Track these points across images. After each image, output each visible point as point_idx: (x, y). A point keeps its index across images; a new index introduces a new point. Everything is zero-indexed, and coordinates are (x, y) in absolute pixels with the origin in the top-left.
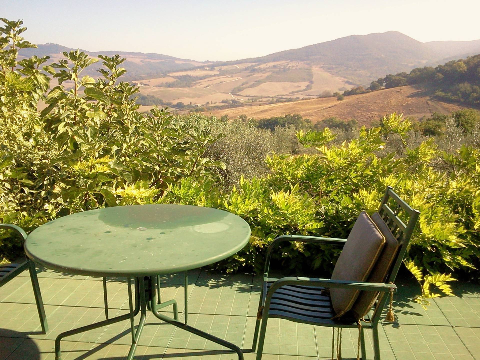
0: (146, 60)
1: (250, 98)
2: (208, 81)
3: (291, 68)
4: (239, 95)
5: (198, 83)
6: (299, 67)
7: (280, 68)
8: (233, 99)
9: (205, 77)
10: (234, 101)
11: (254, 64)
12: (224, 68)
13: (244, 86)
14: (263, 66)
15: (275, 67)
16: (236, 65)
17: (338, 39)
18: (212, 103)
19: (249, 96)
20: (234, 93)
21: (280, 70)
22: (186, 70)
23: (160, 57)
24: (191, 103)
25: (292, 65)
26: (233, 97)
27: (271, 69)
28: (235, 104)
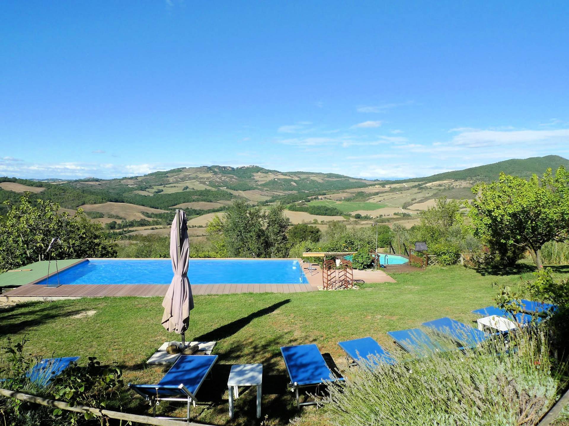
0: (325, 179)
1: (418, 212)
2: (380, 196)
3: (455, 187)
4: (408, 209)
5: (371, 198)
6: (462, 187)
7: (445, 187)
8: (404, 213)
9: (377, 194)
10: (404, 215)
11: (420, 183)
12: (393, 186)
13: (414, 202)
14: (428, 185)
15: (440, 185)
16: (404, 184)
17: (499, 162)
18: (385, 216)
19: (418, 210)
20: (405, 207)
21: (445, 189)
22: (360, 187)
23: (338, 176)
24: (367, 215)
25: (456, 184)
26: (404, 211)
27: (437, 188)
28: (406, 216)
